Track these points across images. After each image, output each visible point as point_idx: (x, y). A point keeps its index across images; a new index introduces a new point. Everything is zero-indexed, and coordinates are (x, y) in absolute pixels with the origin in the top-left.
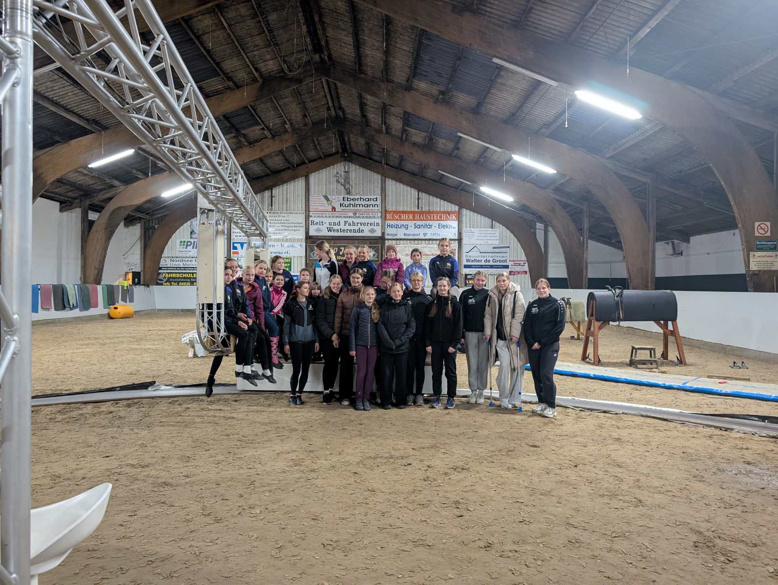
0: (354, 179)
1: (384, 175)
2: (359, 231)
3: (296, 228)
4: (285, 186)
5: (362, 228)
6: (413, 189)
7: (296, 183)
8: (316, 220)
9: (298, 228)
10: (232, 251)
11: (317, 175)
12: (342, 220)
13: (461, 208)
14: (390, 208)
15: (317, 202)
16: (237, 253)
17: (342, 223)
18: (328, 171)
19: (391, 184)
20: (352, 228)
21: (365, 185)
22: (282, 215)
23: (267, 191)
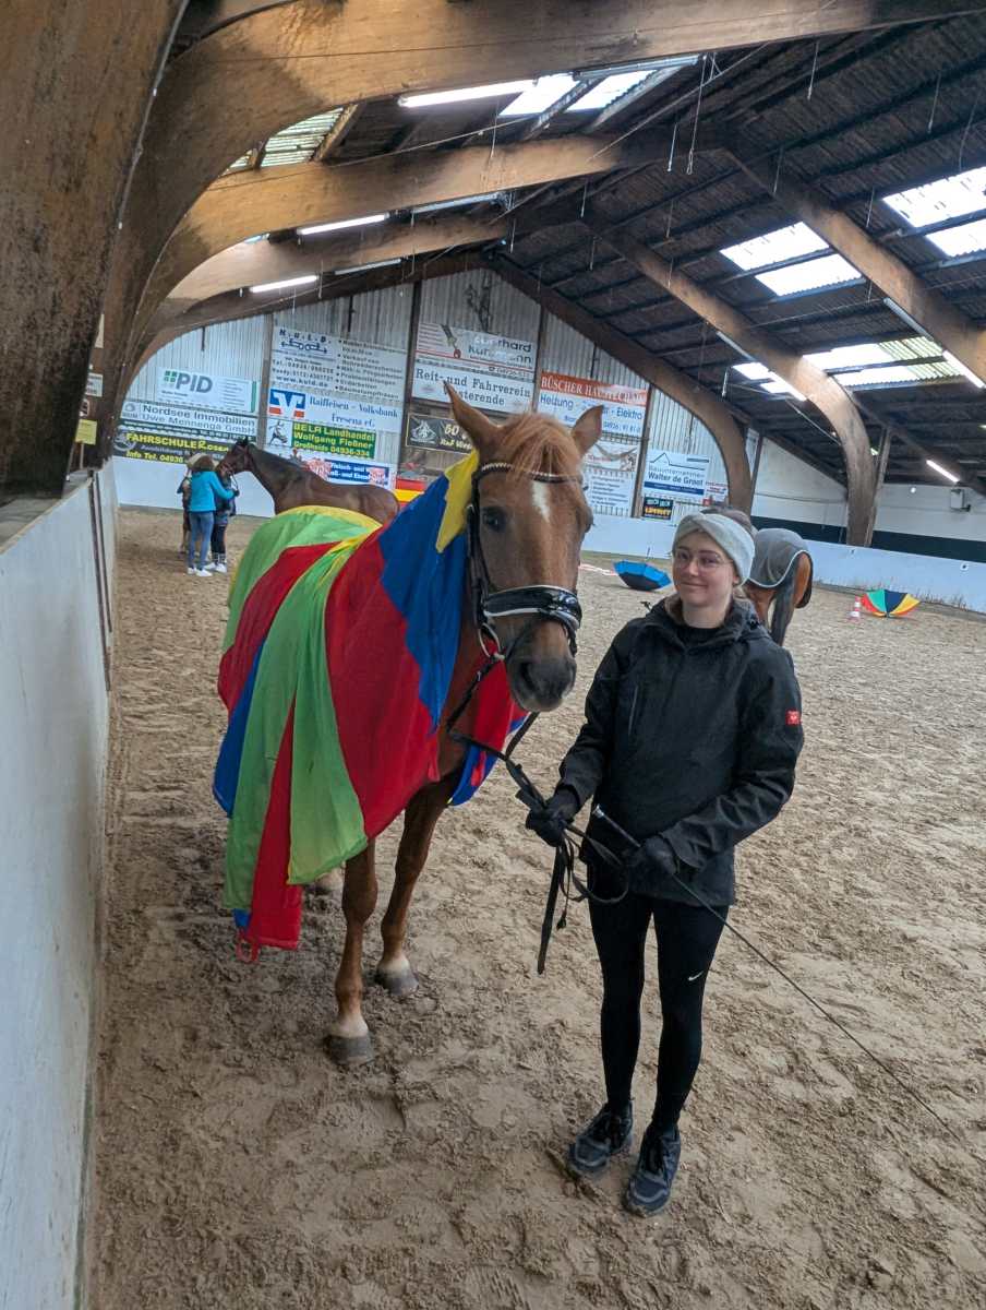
1: (547, 308)
2: (497, 400)
3: (388, 380)
4: (377, 292)
5: (502, 395)
6: (588, 341)
9: (392, 380)
10: (270, 406)
11: (435, 283)
12: (471, 376)
13: (652, 387)
14: (549, 367)
15: (431, 338)
16: (278, 411)
17: (470, 382)
18: (454, 281)
19: (556, 326)
20: (485, 393)
21: (513, 319)
22: (366, 350)
23: (342, 300)
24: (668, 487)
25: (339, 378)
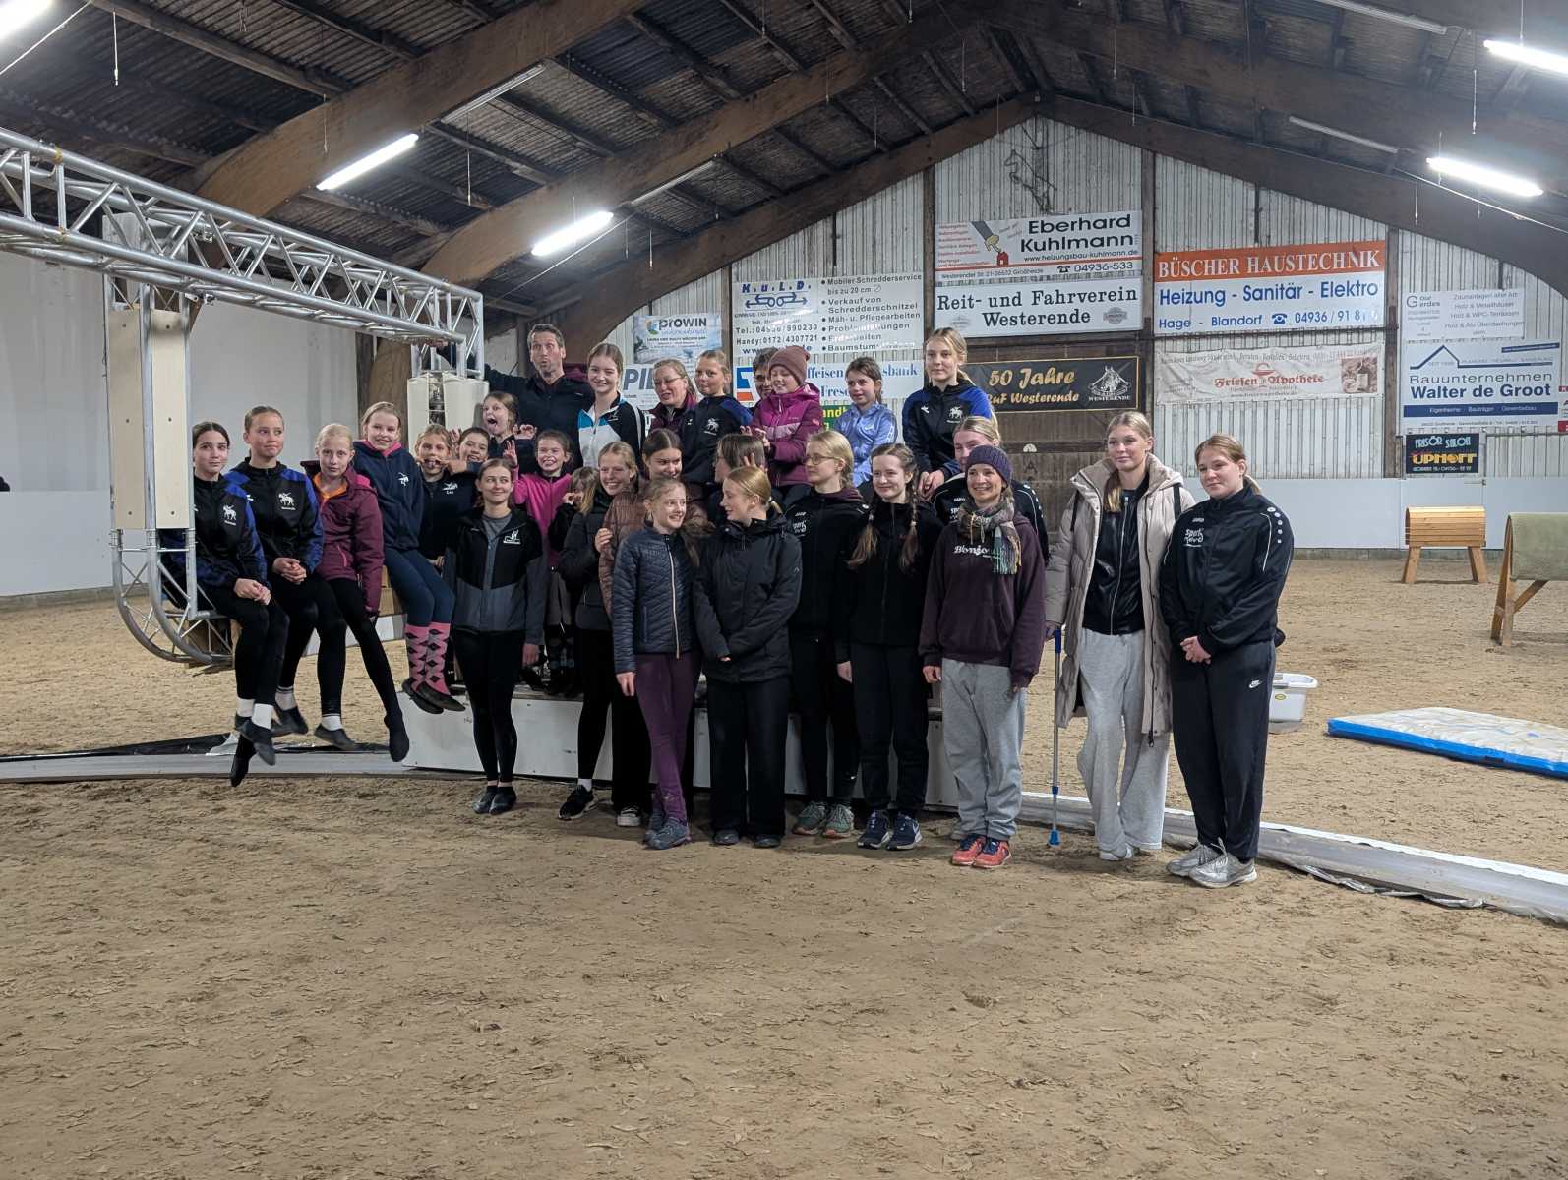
0: (1061, 168)
1: (1153, 149)
2: (1076, 317)
3: (899, 321)
4: (869, 200)
5: (1084, 307)
6: (1240, 183)
7: (900, 192)
8: (954, 293)
9: (904, 321)
10: (738, 390)
11: (955, 166)
12: (1026, 290)
13: (1394, 230)
14: (1167, 243)
15: (956, 242)
17: (1027, 299)
18: (986, 151)
19: (1172, 174)
20: (1055, 309)
21: (1093, 181)
22: (861, 286)
23: (821, 223)
24: (1464, 411)
25: (826, 334)
